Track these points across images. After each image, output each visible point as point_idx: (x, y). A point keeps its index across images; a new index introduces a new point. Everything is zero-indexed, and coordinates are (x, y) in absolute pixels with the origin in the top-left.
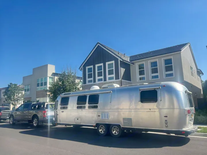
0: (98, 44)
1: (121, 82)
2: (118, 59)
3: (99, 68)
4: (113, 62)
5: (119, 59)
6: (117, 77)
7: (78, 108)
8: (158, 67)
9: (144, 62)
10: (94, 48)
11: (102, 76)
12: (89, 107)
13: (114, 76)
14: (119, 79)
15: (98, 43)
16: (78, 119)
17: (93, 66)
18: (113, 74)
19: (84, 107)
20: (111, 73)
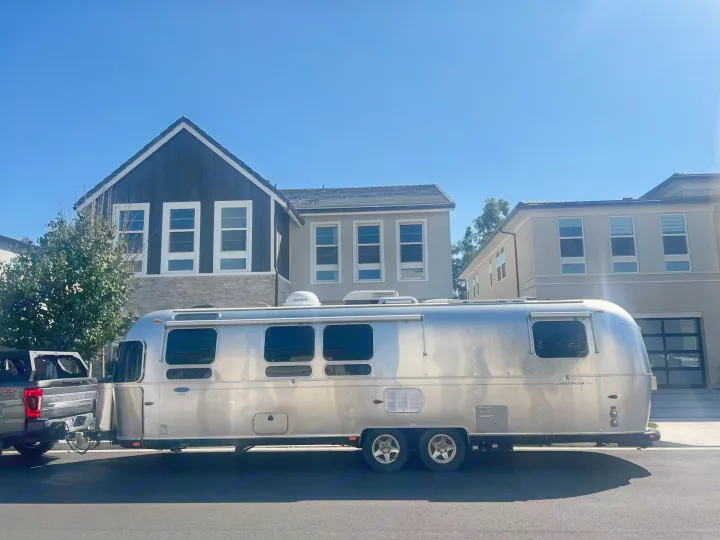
0: (183, 125)
1: (277, 280)
2: (269, 197)
3: (182, 219)
4: (248, 204)
5: (274, 197)
6: (260, 263)
7: (270, 372)
8: (382, 244)
9: (339, 223)
10: (164, 134)
11: (190, 249)
12: (330, 371)
13: (247, 254)
14: (269, 269)
15: (184, 120)
16: (271, 418)
17: (148, 204)
18: (243, 248)
19: (306, 371)
20: (233, 242)
